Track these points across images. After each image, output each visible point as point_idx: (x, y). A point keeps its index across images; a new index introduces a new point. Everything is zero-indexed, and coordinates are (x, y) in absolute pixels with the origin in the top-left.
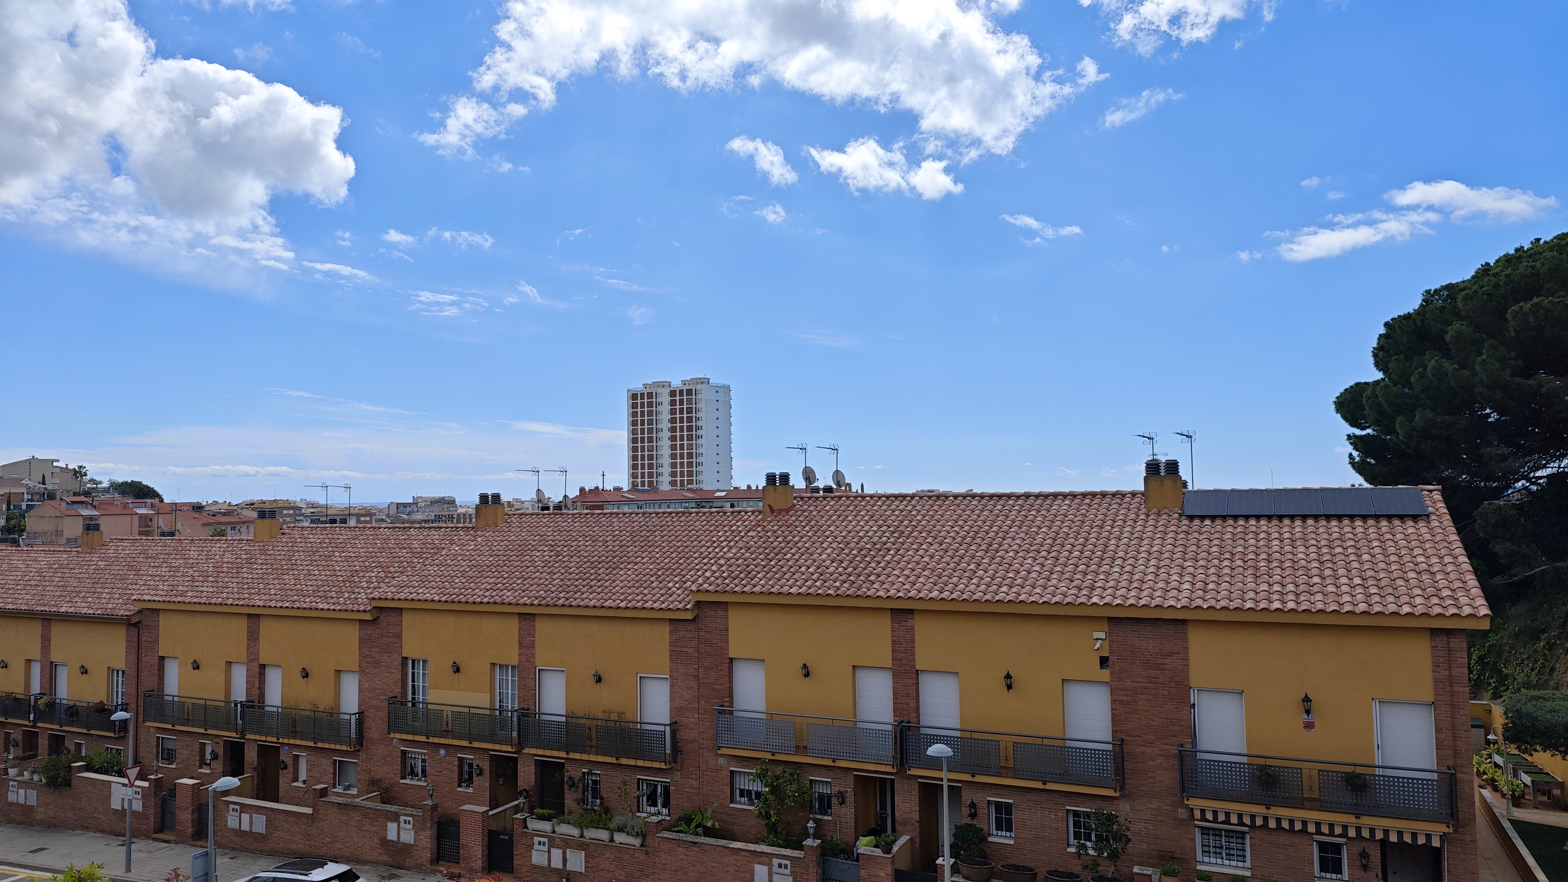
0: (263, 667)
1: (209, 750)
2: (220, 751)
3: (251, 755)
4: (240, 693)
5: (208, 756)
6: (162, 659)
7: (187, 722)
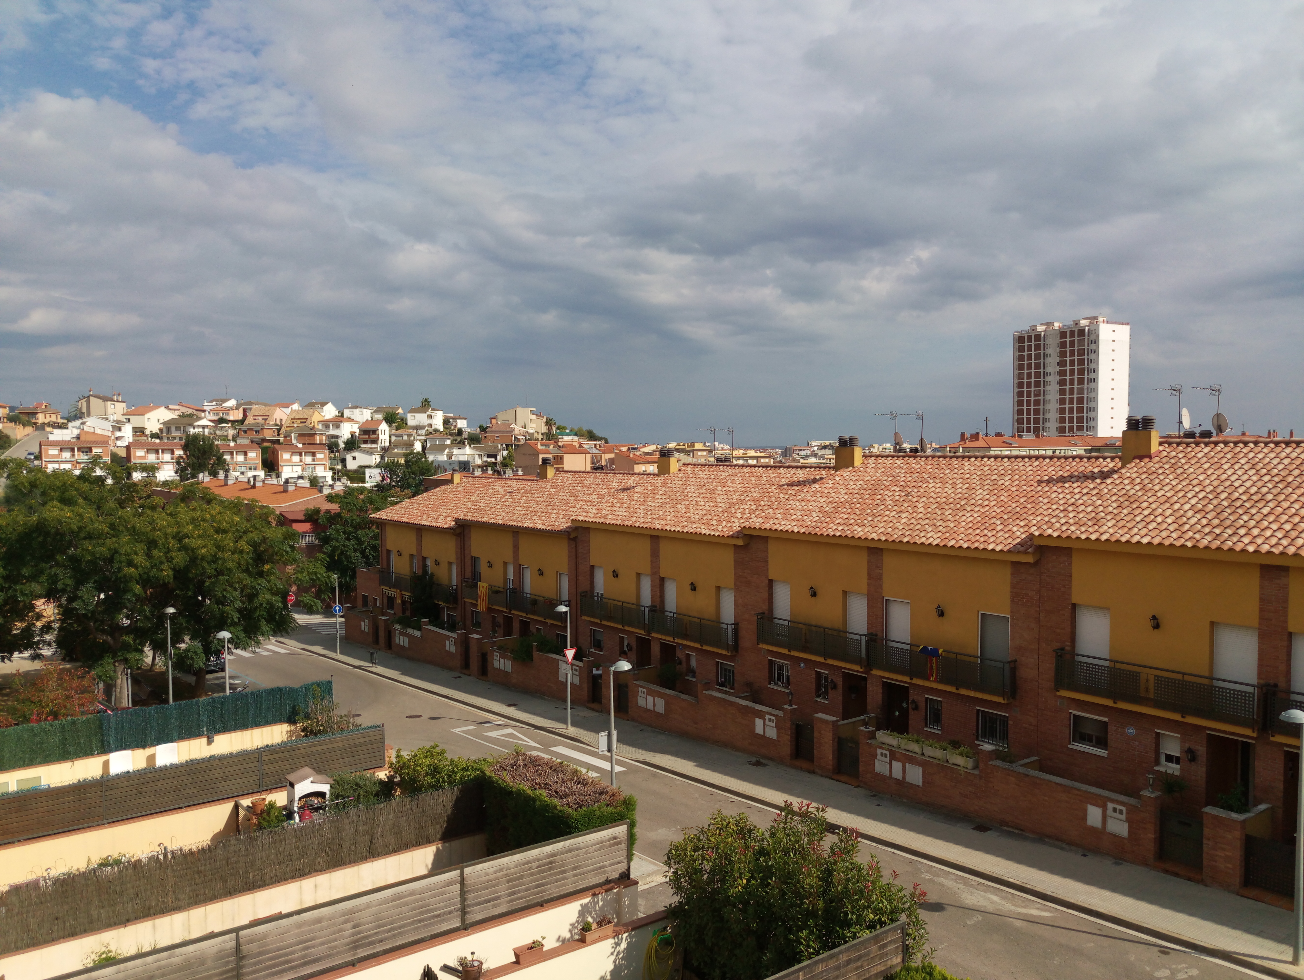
0: (663, 580)
1: (626, 643)
2: (634, 644)
3: (655, 649)
4: (646, 599)
5: (625, 648)
6: (592, 567)
7: (610, 619)
